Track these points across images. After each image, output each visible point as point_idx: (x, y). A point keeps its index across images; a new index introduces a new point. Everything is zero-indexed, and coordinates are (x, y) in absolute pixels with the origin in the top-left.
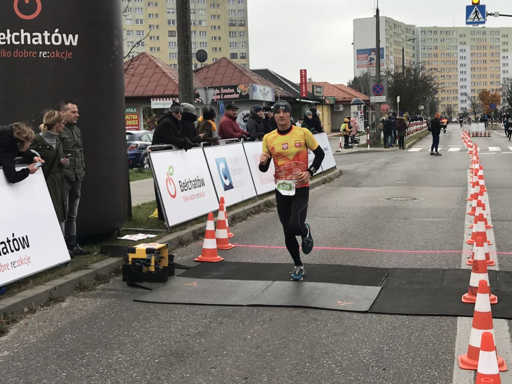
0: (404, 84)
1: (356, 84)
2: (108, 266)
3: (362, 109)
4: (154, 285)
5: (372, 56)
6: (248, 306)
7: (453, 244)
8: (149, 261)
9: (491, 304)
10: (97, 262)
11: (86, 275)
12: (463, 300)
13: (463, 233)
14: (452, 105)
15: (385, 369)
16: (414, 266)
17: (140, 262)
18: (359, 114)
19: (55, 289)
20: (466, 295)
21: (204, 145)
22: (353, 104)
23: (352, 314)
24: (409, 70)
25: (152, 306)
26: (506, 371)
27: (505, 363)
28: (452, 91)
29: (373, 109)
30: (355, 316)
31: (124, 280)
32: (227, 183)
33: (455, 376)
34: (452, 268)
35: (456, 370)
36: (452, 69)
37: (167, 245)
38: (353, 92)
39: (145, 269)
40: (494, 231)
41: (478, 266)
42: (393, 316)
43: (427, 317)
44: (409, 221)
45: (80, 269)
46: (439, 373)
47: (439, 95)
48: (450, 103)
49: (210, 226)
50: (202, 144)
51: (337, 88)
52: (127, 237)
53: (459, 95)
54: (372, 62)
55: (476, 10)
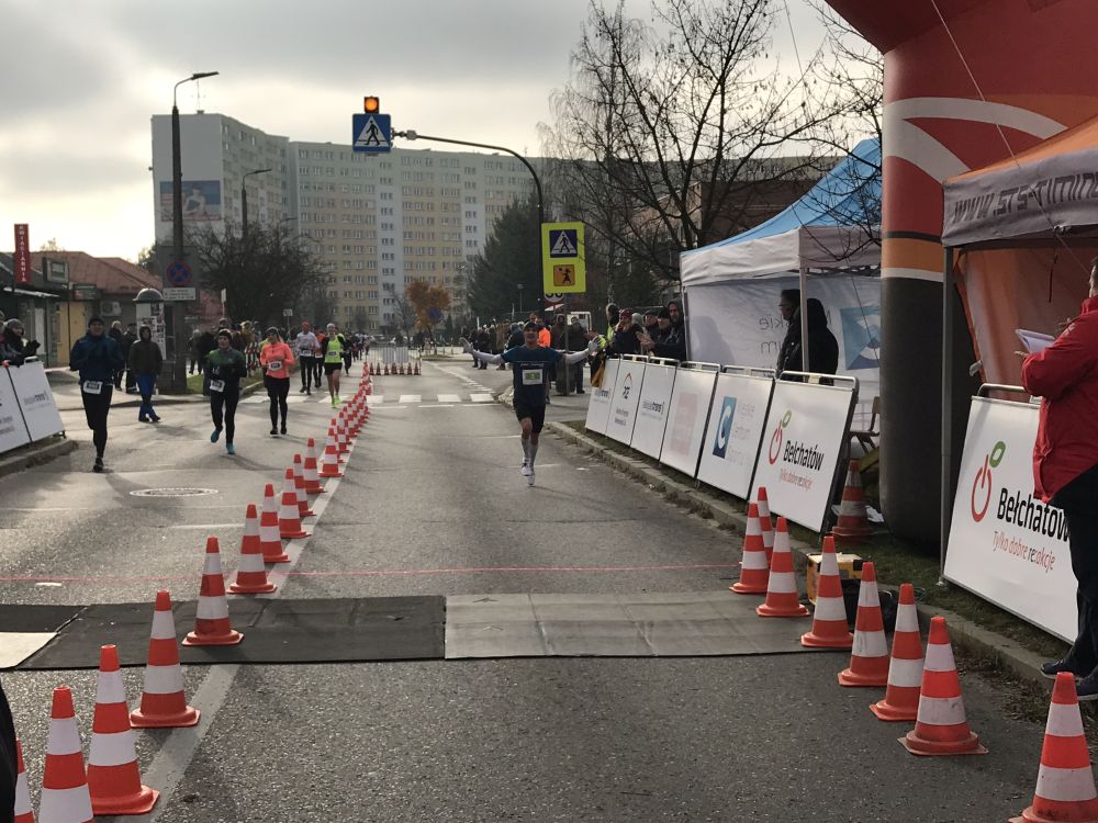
3: (161, 313)
5: (194, 198)
14: (367, 310)
20: (192, 634)
22: (140, 302)
36: (365, 232)
44: (166, 530)
51: (108, 265)
53: (380, 288)
54: (194, 210)
55: (372, 124)
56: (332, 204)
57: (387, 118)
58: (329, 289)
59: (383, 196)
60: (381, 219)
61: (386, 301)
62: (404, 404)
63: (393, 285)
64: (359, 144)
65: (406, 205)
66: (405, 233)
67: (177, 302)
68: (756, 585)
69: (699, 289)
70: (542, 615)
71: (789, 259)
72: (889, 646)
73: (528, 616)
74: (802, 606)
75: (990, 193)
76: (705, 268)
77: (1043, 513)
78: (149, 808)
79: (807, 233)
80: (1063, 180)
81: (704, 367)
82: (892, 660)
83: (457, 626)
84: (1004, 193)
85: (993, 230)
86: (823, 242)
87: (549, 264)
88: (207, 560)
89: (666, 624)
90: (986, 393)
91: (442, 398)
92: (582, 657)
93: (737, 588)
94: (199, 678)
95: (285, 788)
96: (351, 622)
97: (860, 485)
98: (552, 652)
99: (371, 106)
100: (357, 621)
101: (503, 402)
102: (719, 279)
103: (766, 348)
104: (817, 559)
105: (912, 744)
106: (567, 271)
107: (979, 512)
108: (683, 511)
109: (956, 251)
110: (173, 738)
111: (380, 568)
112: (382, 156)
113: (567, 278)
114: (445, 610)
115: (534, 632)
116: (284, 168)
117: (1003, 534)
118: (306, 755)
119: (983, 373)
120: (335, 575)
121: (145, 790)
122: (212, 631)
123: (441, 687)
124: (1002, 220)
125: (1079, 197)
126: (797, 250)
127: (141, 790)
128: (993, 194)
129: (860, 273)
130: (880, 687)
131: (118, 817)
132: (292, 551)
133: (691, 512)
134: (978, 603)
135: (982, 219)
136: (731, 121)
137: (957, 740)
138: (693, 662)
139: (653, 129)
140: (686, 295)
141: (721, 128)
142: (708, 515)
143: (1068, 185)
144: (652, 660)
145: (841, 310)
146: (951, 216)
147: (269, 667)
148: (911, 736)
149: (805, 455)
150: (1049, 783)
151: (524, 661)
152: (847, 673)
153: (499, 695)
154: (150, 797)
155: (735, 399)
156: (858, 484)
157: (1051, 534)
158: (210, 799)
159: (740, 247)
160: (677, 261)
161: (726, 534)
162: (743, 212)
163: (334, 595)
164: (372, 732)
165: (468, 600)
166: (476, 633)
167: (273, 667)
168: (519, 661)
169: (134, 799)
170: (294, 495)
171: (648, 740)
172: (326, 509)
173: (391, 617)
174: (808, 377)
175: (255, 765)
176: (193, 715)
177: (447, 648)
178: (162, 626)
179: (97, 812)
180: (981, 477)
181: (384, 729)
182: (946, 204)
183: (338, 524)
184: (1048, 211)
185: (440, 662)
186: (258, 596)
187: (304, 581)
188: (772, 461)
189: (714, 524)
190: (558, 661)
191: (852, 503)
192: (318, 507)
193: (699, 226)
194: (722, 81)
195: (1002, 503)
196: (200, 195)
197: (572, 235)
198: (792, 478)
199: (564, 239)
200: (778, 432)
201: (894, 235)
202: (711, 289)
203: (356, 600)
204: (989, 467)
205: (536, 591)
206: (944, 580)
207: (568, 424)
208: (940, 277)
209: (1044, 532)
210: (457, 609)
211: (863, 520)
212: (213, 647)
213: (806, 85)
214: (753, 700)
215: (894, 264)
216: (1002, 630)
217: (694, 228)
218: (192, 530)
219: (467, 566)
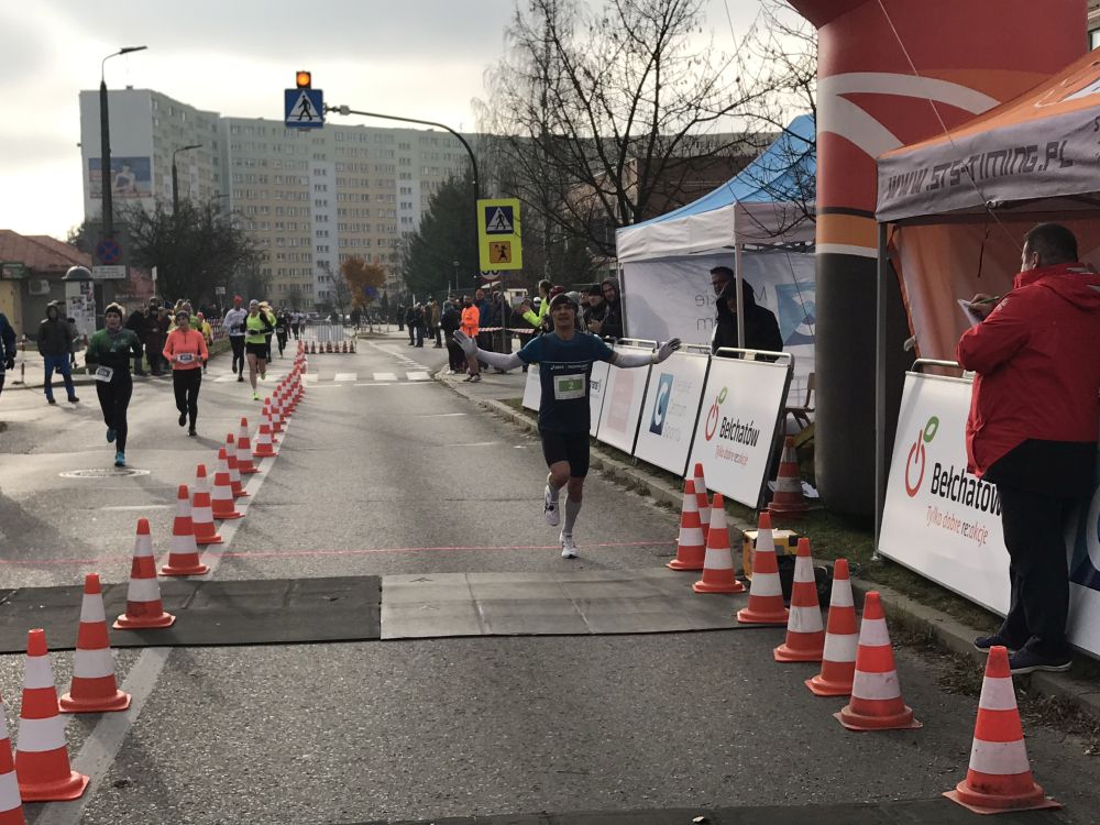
3: (91, 291)
5: (124, 174)
14: (301, 287)
18: (85, 301)
22: (69, 280)
28: (300, 256)
36: (298, 209)
44: (96, 511)
47: (274, 265)
48: (296, 282)
53: (315, 266)
54: (125, 187)
55: (304, 99)
56: (264, 180)
57: (319, 93)
58: (263, 267)
59: (317, 172)
60: (315, 195)
61: (321, 278)
62: (339, 382)
63: (327, 262)
64: (291, 119)
65: (338, 181)
66: (339, 210)
67: (106, 280)
68: (692, 562)
69: (634, 265)
70: (480, 595)
71: (725, 235)
72: (825, 622)
73: (465, 595)
74: (738, 582)
75: (923, 168)
76: (643, 244)
77: (977, 488)
78: (79, 795)
79: (742, 209)
80: (995, 155)
81: (641, 344)
82: (827, 636)
83: (393, 606)
84: (937, 168)
85: (926, 205)
86: (758, 218)
87: (485, 241)
88: (138, 541)
89: (604, 601)
90: (920, 368)
92: (519, 635)
93: (673, 565)
94: (131, 661)
95: (219, 771)
96: (286, 603)
97: (795, 461)
98: (488, 632)
99: (304, 81)
100: (292, 602)
101: (440, 381)
102: (656, 256)
103: (702, 324)
104: (753, 535)
105: (848, 719)
106: (503, 247)
107: (912, 487)
108: (621, 488)
109: (890, 226)
110: (104, 723)
111: (315, 549)
112: (315, 132)
113: (503, 255)
114: (381, 590)
115: (471, 611)
116: (215, 145)
117: (936, 509)
118: (239, 738)
119: (917, 348)
120: (268, 557)
121: (75, 776)
122: (145, 613)
123: (377, 668)
124: (934, 195)
125: (1012, 172)
126: (733, 226)
127: (70, 776)
128: (926, 170)
129: (795, 249)
130: (815, 663)
131: (48, 804)
132: (226, 532)
133: (628, 489)
134: (912, 578)
135: (915, 194)
136: (666, 97)
137: (891, 714)
138: (630, 639)
139: (588, 104)
140: (622, 271)
141: (656, 104)
142: (645, 492)
143: (1000, 159)
144: (588, 638)
145: (776, 287)
146: (884, 192)
147: (202, 650)
148: (846, 711)
149: (741, 431)
150: (983, 756)
151: (462, 640)
152: (783, 648)
153: (434, 675)
154: (79, 784)
155: (672, 376)
156: (794, 459)
157: (984, 509)
158: (141, 784)
159: (676, 223)
160: (613, 237)
161: (662, 511)
162: (678, 188)
163: (268, 576)
164: (306, 714)
165: (404, 580)
166: (412, 612)
167: (206, 649)
168: (456, 640)
169: (63, 785)
170: (227, 475)
171: (584, 717)
172: (260, 489)
173: (325, 597)
174: (744, 353)
175: (188, 749)
176: (124, 700)
177: (382, 629)
178: (92, 610)
179: (25, 799)
180: (915, 452)
181: (319, 711)
182: (880, 179)
183: (273, 504)
184: (980, 186)
185: (376, 643)
186: (191, 578)
187: (238, 563)
188: (708, 438)
189: (651, 501)
190: (495, 640)
191: (787, 479)
192: (252, 487)
193: (635, 203)
194: (656, 56)
195: (936, 478)
196: (130, 171)
197: (508, 211)
198: (728, 455)
199: (500, 216)
200: (715, 409)
201: (828, 210)
202: (648, 265)
203: (290, 580)
204: (923, 441)
205: (473, 570)
206: (878, 555)
207: (505, 402)
208: (873, 253)
209: (977, 507)
210: (393, 589)
211: (799, 495)
212: (146, 630)
213: (740, 60)
214: (689, 677)
215: (829, 239)
216: (935, 604)
217: (630, 203)
218: (123, 512)
219: (402, 546)
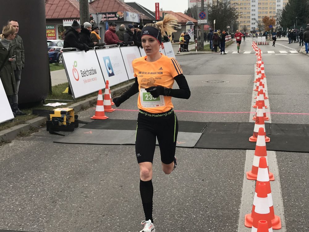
0: (218, 13)
1: (190, 12)
2: (37, 122)
3: (193, 28)
4: (66, 133)
6: (123, 145)
7: (245, 108)
8: (63, 118)
9: (266, 142)
10: (30, 119)
11: (24, 127)
12: (250, 140)
13: (251, 102)
14: (247, 26)
15: (203, 180)
16: (221, 121)
17: (57, 119)
18: (191, 31)
19: (5, 135)
20: (252, 137)
21: (96, 49)
22: (187, 25)
23: (184, 149)
24: (221, 4)
25: (65, 145)
26: (274, 180)
27: (273, 176)
28: (247, 17)
29: (199, 28)
30: (187, 149)
31: (48, 130)
32: (110, 72)
33: (244, 184)
34: (244, 122)
35: (245, 180)
36: (247, 3)
37: (74, 109)
38: (187, 17)
39: (60, 124)
40: (269, 100)
41: (259, 120)
42: (208, 150)
43: (228, 150)
44: (219, 95)
45: (20, 123)
46: (235, 182)
47: (239, 20)
48: (245, 25)
49: (100, 97)
50: (94, 47)
51: (177, 14)
52: (49, 104)
53: (251, 20)
61: (252, 24)
62: (269, 54)
66: (259, 3)
91: (281, 52)
147: (287, 154)
172: (268, 89)
183: (275, 94)
